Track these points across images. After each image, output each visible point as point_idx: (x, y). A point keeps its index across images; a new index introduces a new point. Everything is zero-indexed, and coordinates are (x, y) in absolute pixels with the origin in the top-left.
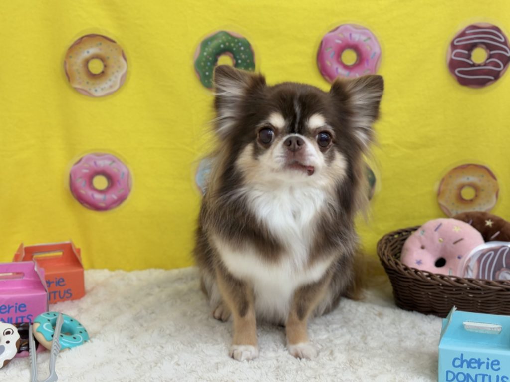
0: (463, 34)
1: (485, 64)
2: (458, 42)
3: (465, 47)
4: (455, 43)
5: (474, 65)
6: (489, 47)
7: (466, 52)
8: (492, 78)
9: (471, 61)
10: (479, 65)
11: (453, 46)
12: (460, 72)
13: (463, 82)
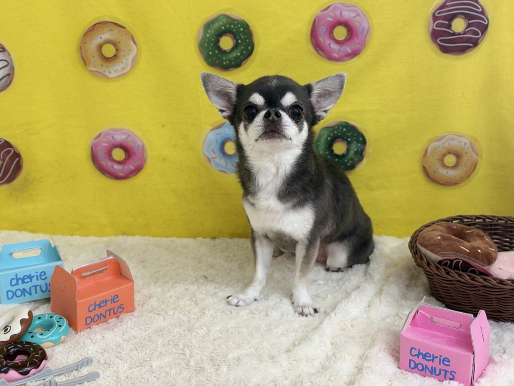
0: (443, 6)
1: (465, 33)
3: (445, 18)
4: (436, 15)
5: (454, 34)
6: (468, 17)
7: (447, 23)
8: (472, 45)
9: (452, 30)
10: (459, 34)
11: (435, 18)
12: (441, 41)
13: (445, 50)
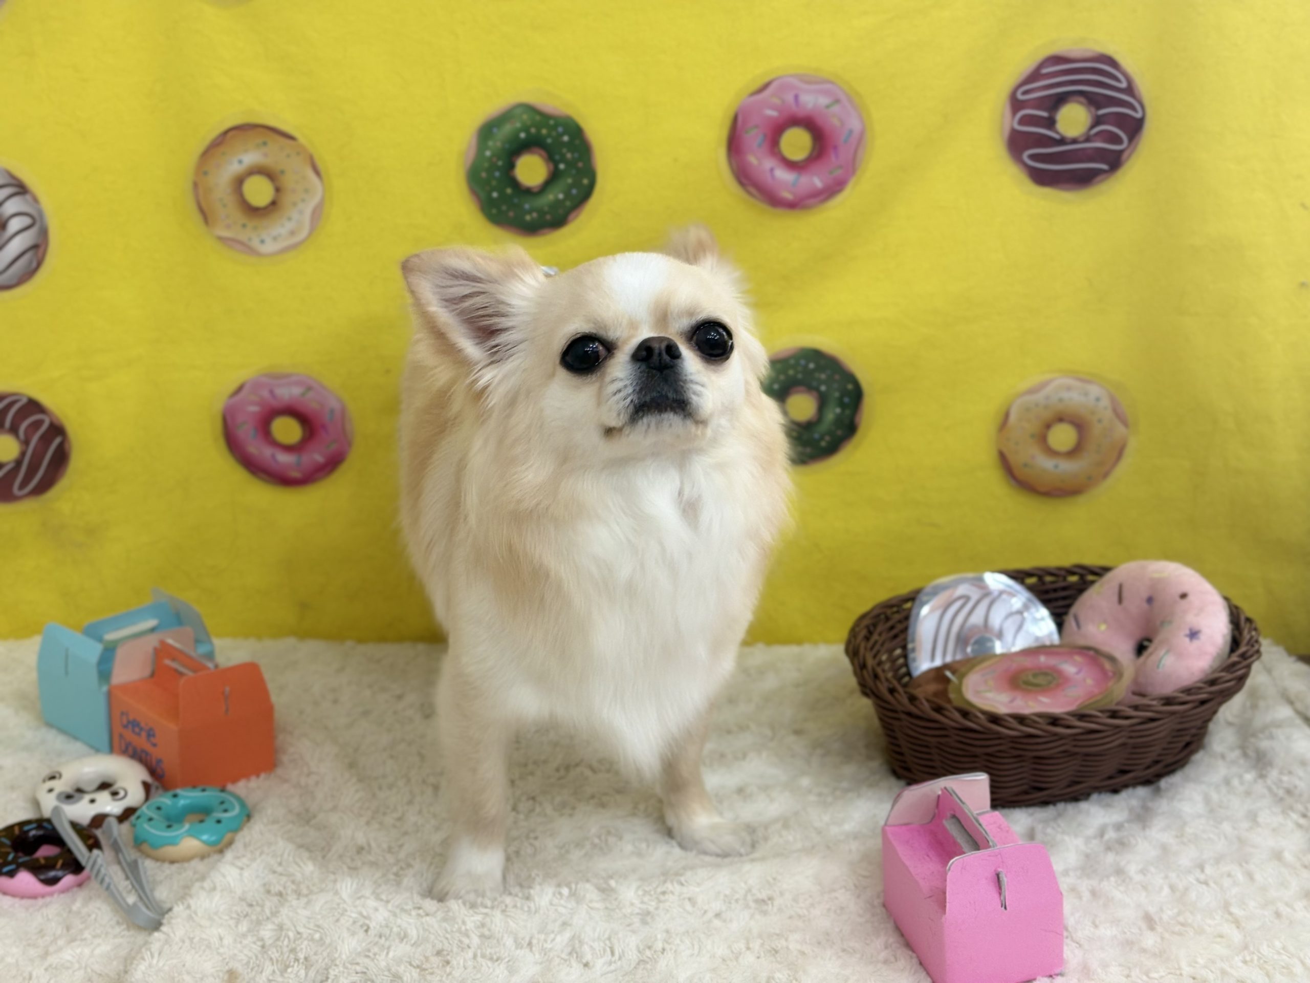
0: (1035, 75)
1: (1088, 139)
2: (1026, 92)
3: (1039, 103)
4: (1020, 97)
5: (1062, 141)
6: (1093, 101)
7: (1044, 114)
8: (1104, 167)
9: (1057, 132)
10: (1074, 141)
11: (1016, 104)
12: (1033, 157)
13: (1041, 178)
